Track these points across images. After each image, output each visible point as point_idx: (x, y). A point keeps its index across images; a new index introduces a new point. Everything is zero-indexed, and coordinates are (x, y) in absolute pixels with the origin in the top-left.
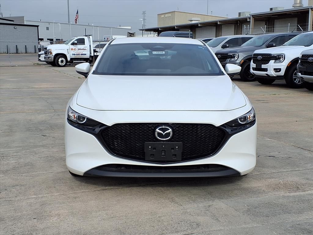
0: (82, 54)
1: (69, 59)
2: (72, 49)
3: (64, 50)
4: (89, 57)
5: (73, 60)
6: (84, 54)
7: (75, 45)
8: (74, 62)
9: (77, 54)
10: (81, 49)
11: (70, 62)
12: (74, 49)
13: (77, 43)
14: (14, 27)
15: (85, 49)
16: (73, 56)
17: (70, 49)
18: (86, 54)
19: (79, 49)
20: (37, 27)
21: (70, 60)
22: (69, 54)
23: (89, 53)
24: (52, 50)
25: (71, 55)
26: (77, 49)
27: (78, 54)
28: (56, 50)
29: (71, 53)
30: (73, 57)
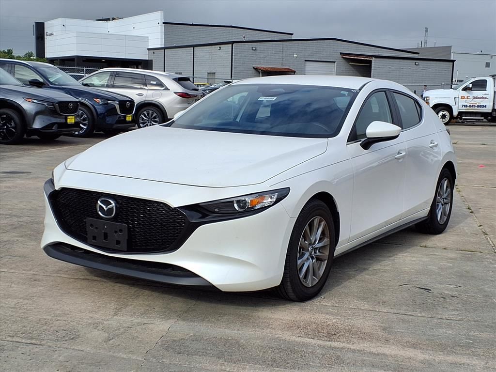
0: (478, 106)
1: (455, 113)
2: (463, 98)
3: (449, 98)
4: (491, 111)
5: (463, 115)
6: (483, 106)
7: (469, 90)
8: (463, 118)
9: (470, 105)
10: (479, 98)
11: (457, 118)
12: (466, 97)
13: (471, 88)
14: (415, 63)
15: (486, 98)
16: (464, 108)
17: (460, 97)
18: (485, 107)
19: (474, 98)
20: (452, 63)
21: (458, 115)
22: (457, 106)
23: (492, 104)
24: (430, 99)
25: (461, 107)
26: (471, 97)
27: (472, 105)
28: (436, 98)
29: (461, 104)
30: (464, 110)
